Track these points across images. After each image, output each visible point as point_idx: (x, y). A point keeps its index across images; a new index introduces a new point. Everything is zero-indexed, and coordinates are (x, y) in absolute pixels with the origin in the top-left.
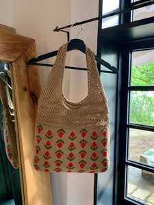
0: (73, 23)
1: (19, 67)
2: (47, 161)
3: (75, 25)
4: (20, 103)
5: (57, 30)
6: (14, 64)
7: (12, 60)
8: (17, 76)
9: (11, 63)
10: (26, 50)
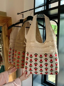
0: (28, 10)
1: (5, 28)
2: (18, 64)
3: (29, 10)
4: (5, 41)
5: (18, 14)
6: (3, 27)
7: (2, 25)
8: (4, 31)
9: (2, 26)
10: (8, 22)
